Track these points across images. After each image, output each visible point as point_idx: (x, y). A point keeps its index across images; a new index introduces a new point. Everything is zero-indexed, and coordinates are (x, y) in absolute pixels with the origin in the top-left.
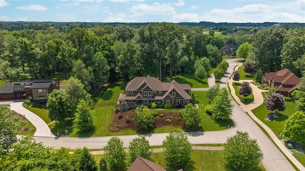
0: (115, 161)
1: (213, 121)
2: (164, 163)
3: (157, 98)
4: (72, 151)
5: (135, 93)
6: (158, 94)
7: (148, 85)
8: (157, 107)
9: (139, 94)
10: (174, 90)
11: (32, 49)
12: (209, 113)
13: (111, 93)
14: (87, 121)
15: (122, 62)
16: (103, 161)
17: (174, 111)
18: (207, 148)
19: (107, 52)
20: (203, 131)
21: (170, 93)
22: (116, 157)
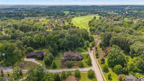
0: (64, 76)
1: (87, 65)
2: (74, 76)
3: (73, 58)
4: (54, 73)
5: (67, 57)
6: (73, 57)
7: (70, 55)
8: (73, 61)
9: (68, 57)
10: (77, 56)
11: (33, 40)
12: (86, 62)
13: (59, 55)
14: (55, 65)
15: (62, 46)
16: (61, 76)
17: (77, 62)
18: (84, 72)
19: (57, 42)
20: (84, 67)
21: (76, 57)
22: (64, 75)
